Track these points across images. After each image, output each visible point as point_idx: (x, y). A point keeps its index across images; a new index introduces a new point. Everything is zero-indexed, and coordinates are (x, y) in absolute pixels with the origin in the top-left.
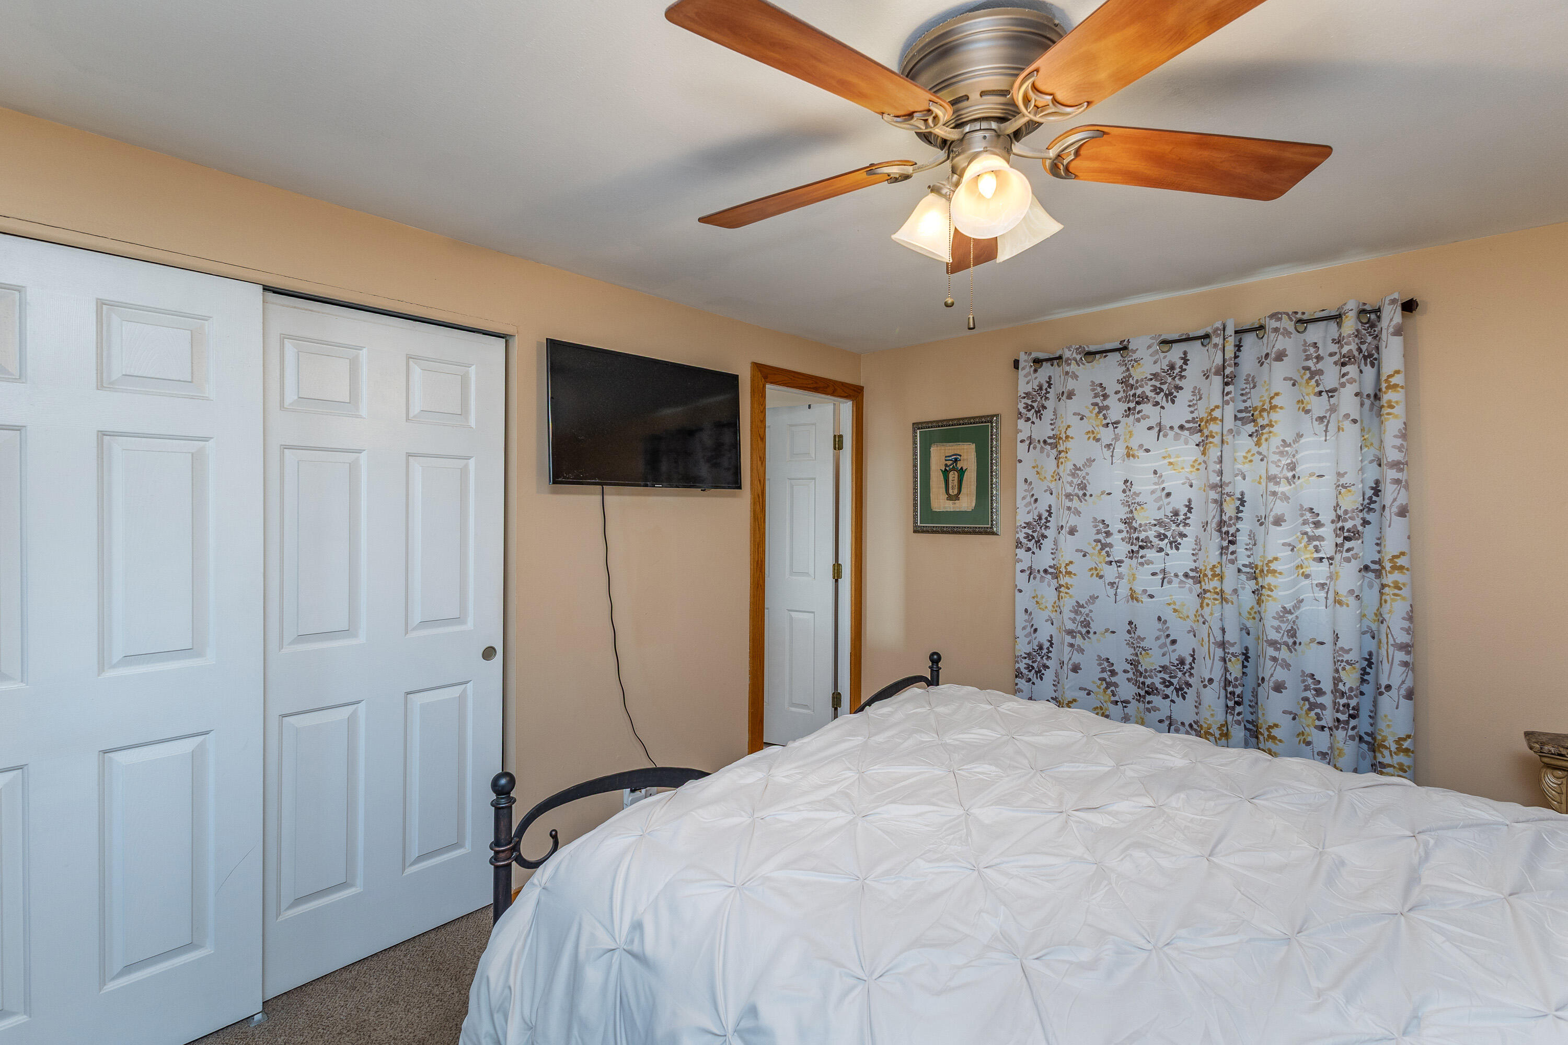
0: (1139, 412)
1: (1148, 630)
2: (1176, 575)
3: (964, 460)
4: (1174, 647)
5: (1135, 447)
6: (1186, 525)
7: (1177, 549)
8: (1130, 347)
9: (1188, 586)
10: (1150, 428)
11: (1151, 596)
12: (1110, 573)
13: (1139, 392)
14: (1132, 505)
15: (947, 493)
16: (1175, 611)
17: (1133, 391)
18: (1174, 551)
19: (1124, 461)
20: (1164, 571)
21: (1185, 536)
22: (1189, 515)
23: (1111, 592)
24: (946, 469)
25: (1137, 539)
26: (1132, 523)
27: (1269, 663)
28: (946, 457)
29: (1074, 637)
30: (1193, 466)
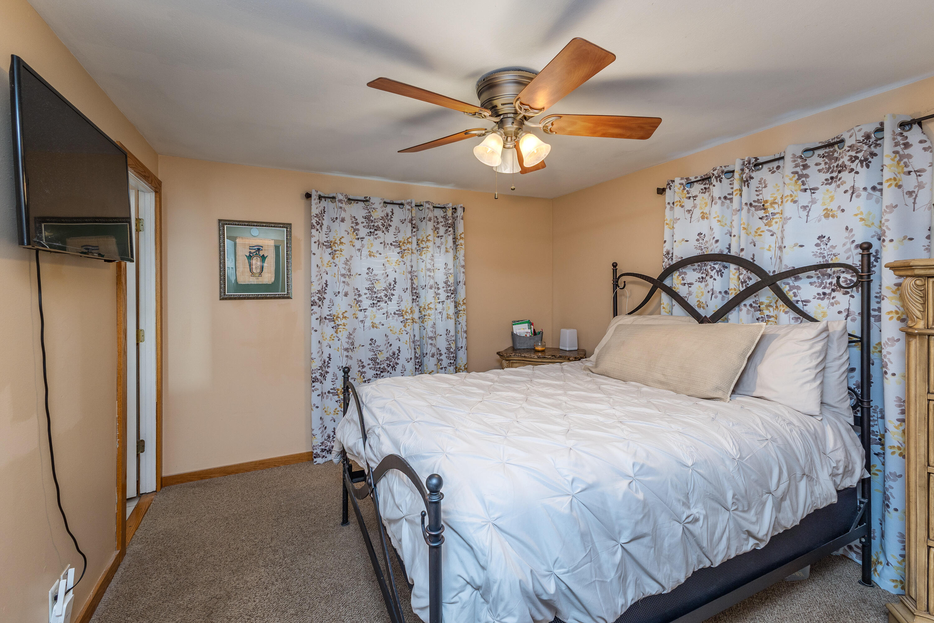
0: (376, 235)
1: (381, 341)
2: (391, 314)
3: (265, 250)
4: (391, 348)
5: (375, 251)
6: (394, 290)
7: (391, 301)
8: (371, 201)
9: (395, 318)
10: (381, 243)
11: (383, 325)
12: (361, 315)
13: (376, 224)
14: (373, 281)
15: (250, 271)
16: (391, 330)
17: (373, 224)
18: (390, 302)
19: (367, 258)
20: (387, 312)
21: (394, 295)
22: (395, 285)
23: (362, 325)
24: (250, 255)
25: (376, 297)
26: (373, 289)
27: (429, 346)
28: (250, 247)
29: (348, 352)
30: (396, 263)
